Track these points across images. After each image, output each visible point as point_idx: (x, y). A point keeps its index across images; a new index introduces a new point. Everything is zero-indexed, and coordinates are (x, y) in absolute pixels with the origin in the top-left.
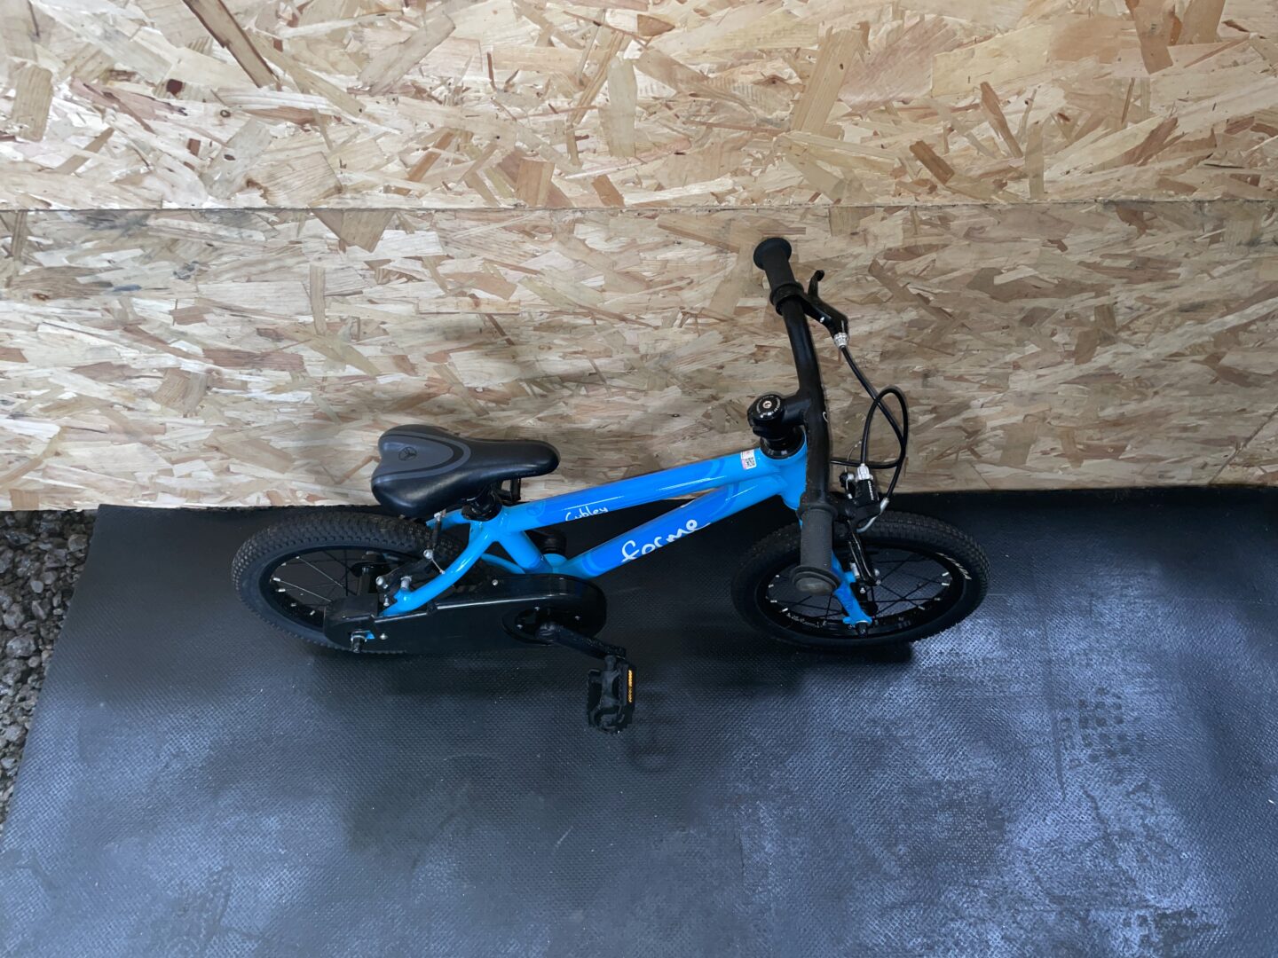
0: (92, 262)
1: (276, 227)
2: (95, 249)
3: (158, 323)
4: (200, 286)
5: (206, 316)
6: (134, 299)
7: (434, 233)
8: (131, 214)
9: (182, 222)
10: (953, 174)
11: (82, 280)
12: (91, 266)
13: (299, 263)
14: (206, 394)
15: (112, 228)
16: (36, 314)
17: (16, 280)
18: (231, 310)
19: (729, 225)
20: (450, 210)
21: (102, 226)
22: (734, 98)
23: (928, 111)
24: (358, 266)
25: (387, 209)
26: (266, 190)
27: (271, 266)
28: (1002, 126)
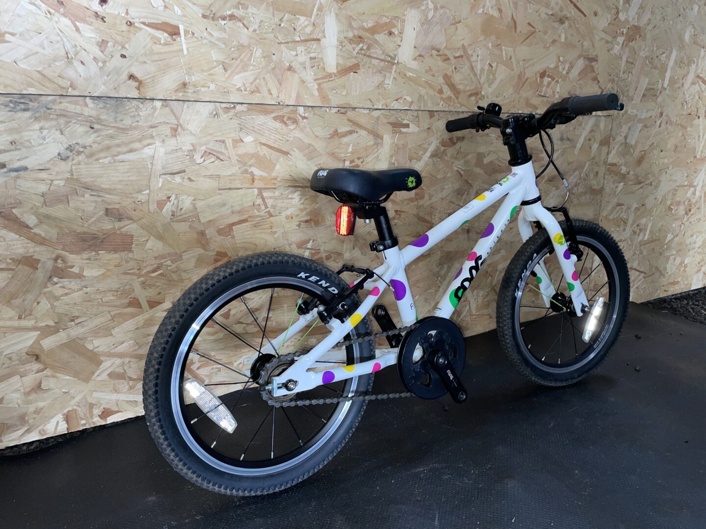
8: (43, 97)
9: (78, 107)
10: (460, 94)
15: (25, 110)
18: (92, 190)
19: (378, 120)
21: (18, 108)
22: (376, 41)
23: (447, 57)
26: (140, 84)
28: (472, 68)
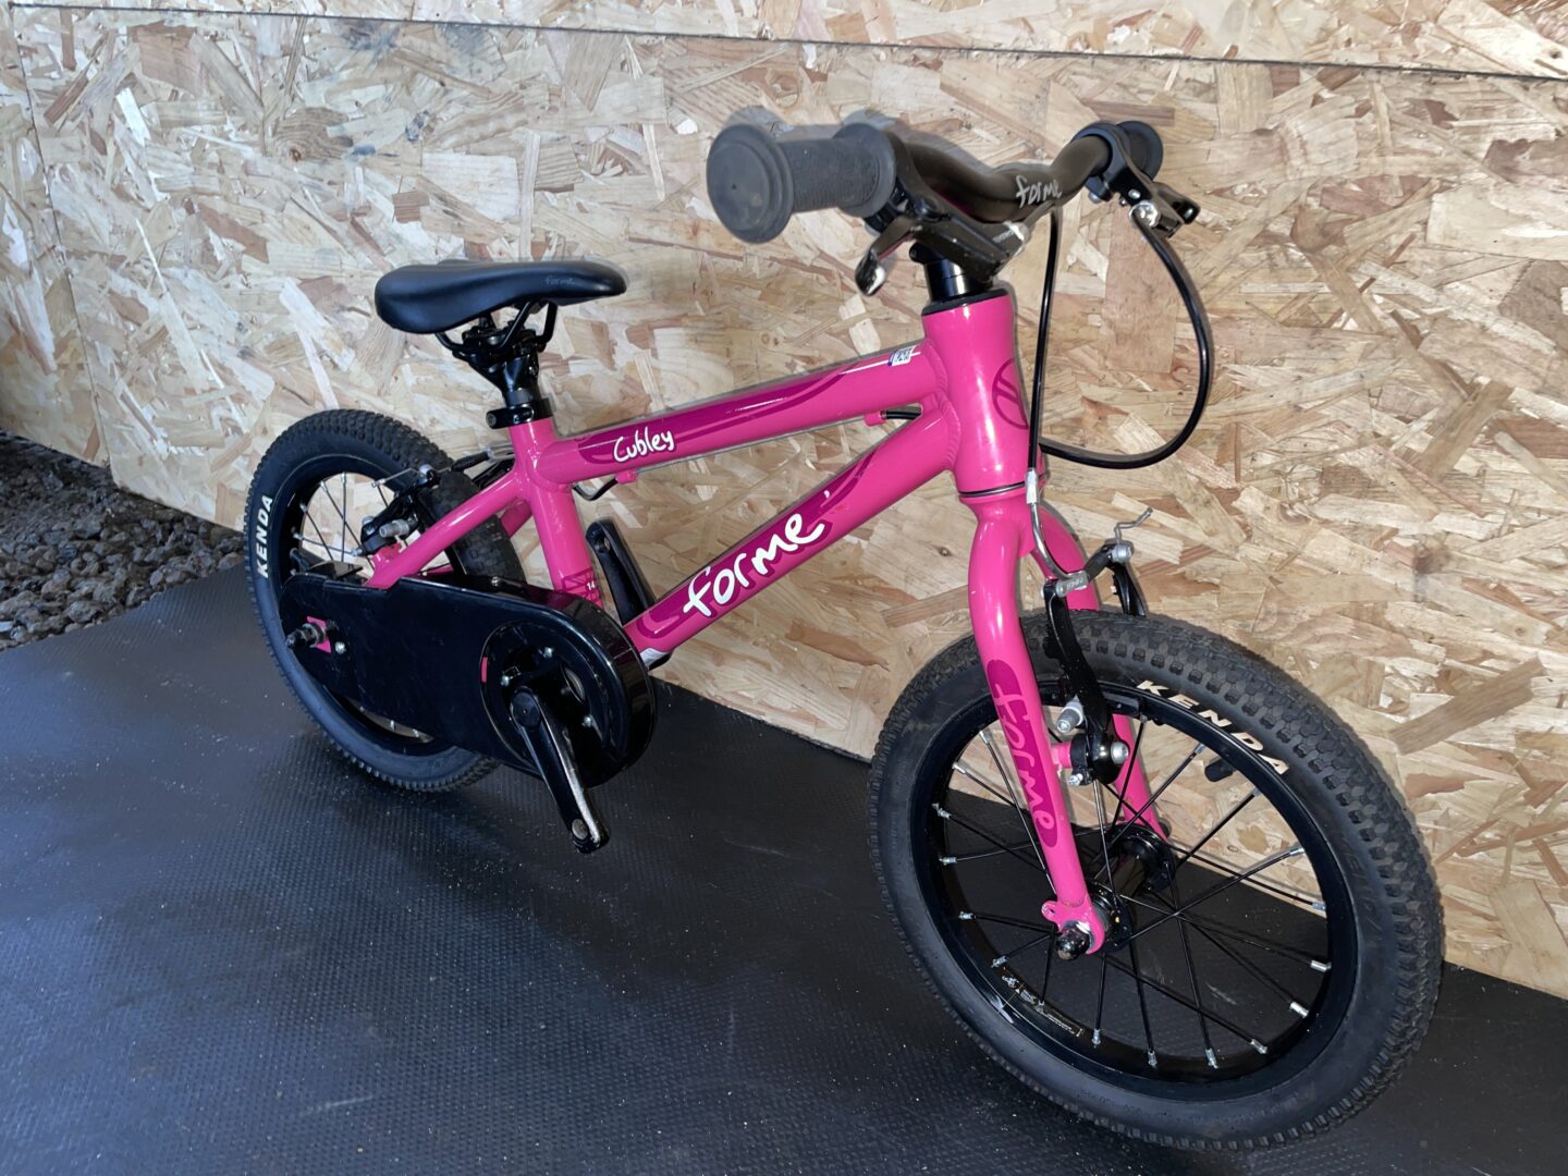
0: (343, 104)
1: (507, 57)
2: (349, 81)
3: (380, 216)
4: (426, 156)
5: (425, 211)
6: (367, 170)
7: (658, 80)
11: (332, 132)
12: (341, 110)
13: (518, 124)
14: (402, 355)
16: (289, 184)
17: (283, 124)
20: (683, 36)
24: (575, 138)
25: (615, 32)
27: (492, 126)
